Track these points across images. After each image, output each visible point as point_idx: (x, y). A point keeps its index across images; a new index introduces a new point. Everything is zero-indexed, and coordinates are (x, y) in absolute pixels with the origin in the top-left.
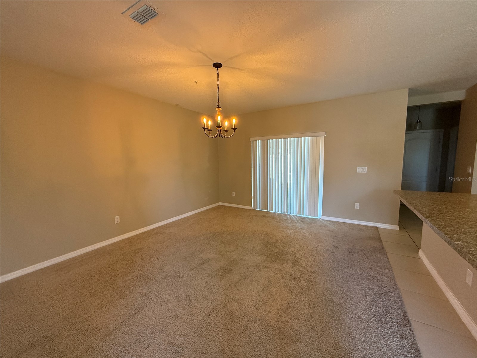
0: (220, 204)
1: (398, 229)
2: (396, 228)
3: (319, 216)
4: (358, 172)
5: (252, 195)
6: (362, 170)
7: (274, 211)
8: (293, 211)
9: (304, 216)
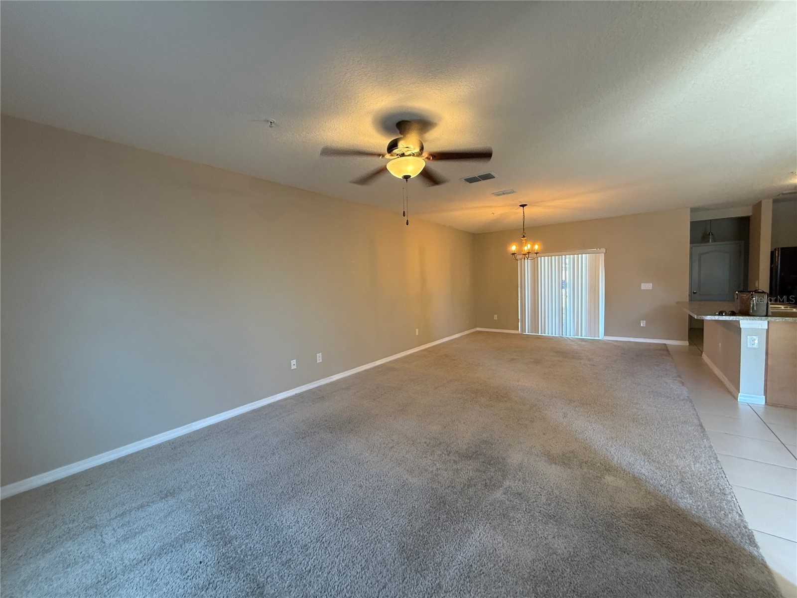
0: (478, 329)
1: (688, 344)
2: (687, 343)
3: (601, 336)
4: (642, 289)
5: (519, 318)
6: (647, 286)
7: (546, 335)
8: (570, 333)
9: (583, 337)
